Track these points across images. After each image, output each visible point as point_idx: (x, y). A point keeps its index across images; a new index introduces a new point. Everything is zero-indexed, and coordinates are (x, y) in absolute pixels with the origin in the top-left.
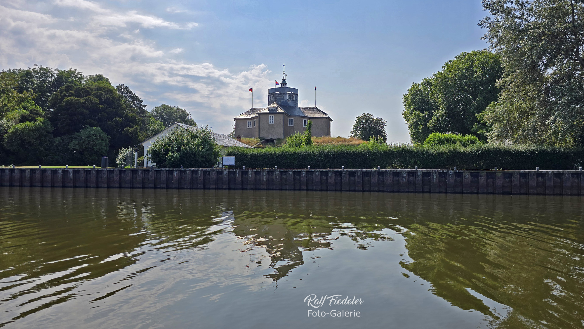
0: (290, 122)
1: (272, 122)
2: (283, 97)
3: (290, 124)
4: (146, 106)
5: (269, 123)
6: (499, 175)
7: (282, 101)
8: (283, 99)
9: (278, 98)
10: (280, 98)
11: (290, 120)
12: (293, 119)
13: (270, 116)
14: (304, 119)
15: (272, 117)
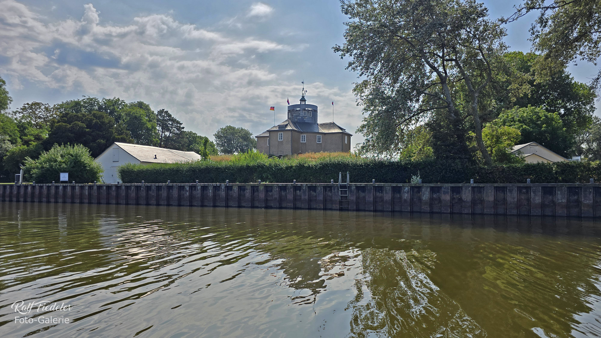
0: (302, 138)
1: (282, 139)
2: (299, 113)
3: (302, 141)
4: (184, 127)
5: (279, 140)
6: (262, 189)
7: (298, 118)
8: (299, 116)
9: (294, 115)
10: (296, 114)
11: (302, 136)
12: (305, 135)
13: (279, 133)
14: (317, 135)
15: (282, 134)
